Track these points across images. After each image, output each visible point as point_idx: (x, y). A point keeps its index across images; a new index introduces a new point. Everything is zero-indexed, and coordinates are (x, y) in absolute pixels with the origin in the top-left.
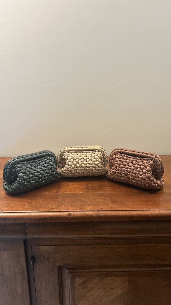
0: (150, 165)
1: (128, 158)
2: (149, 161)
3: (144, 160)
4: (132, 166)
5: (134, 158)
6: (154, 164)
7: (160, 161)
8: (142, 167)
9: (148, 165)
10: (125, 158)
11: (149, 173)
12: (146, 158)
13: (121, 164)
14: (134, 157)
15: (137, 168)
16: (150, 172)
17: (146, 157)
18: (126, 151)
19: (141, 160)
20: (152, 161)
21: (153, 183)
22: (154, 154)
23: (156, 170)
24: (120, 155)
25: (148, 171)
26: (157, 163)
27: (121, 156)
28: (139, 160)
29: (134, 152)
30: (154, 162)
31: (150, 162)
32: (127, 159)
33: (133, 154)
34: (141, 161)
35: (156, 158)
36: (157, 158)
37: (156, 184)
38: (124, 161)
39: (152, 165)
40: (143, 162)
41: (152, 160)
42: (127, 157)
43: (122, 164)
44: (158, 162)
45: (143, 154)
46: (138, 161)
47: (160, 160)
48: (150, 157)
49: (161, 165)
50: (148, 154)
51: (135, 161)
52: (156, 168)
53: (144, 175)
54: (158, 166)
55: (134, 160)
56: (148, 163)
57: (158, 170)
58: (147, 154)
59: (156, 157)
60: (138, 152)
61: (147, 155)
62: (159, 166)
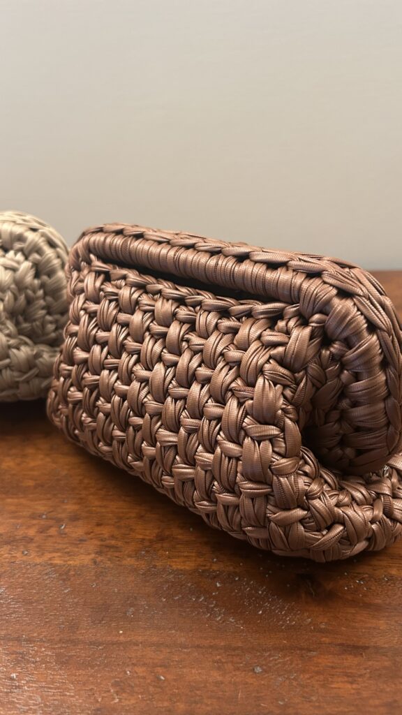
0: (281, 361)
1: (145, 300)
2: (281, 324)
3: (249, 314)
4: (160, 359)
5: (181, 301)
6: (325, 353)
7: (372, 327)
8: (223, 376)
9: (270, 367)
10: (125, 293)
11: (272, 439)
12: (265, 302)
13: (96, 342)
14: (184, 291)
15: (188, 379)
16: (283, 430)
17: (264, 293)
18: (137, 245)
19: (224, 313)
20: (307, 331)
21: (302, 521)
22: (333, 269)
23: (345, 403)
24: (98, 273)
25: (265, 417)
26: (348, 344)
27: (108, 278)
28: (212, 319)
29: (188, 247)
30: (323, 337)
31: (288, 333)
32: (133, 307)
33: (176, 262)
34: (226, 323)
35: (340, 305)
36: (349, 303)
37: (329, 528)
38: (115, 320)
39: (305, 368)
40: (235, 331)
41: (304, 321)
42: (142, 287)
43: (103, 344)
44: (358, 334)
45: (246, 267)
46: (204, 319)
47: (382, 319)
48: (293, 296)
49: (385, 365)
50: (284, 265)
51: (182, 322)
52: (343, 392)
53: (231, 446)
54: (357, 377)
55: (183, 312)
56: (275, 345)
57: (355, 404)
58: (272, 266)
59: (344, 294)
60: (213, 253)
61: (270, 275)
62: (370, 373)
